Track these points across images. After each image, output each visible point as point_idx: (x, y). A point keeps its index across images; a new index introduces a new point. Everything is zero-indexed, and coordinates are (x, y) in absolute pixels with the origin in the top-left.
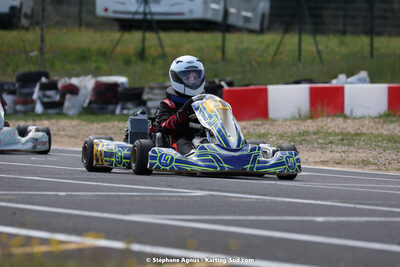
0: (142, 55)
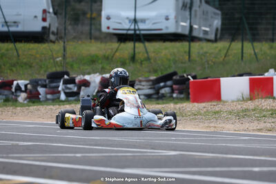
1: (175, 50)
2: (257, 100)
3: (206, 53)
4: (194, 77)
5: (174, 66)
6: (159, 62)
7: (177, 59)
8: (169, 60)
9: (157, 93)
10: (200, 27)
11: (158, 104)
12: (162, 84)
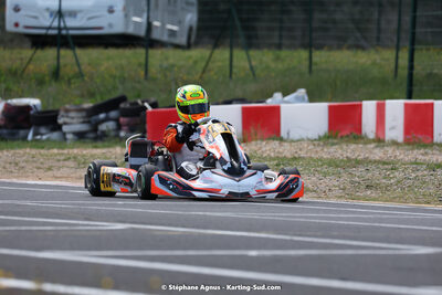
0: (56, 74)
1: (124, 62)
2: (253, 143)
3: (173, 66)
4: (154, 105)
5: (120, 87)
6: (98, 81)
7: (126, 75)
8: (114, 77)
9: (95, 129)
10: (163, 25)
11: (96, 147)
12: (102, 116)
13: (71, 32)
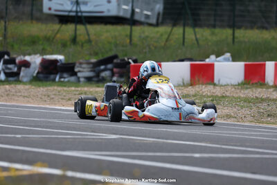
0: (74, 40)
1: (117, 34)
2: (197, 86)
3: (147, 37)
4: (135, 61)
5: (114, 49)
6: (100, 45)
7: (118, 42)
8: (110, 43)
9: (98, 75)
10: (142, 11)
11: (98, 87)
12: (102, 67)
13: (84, 14)
